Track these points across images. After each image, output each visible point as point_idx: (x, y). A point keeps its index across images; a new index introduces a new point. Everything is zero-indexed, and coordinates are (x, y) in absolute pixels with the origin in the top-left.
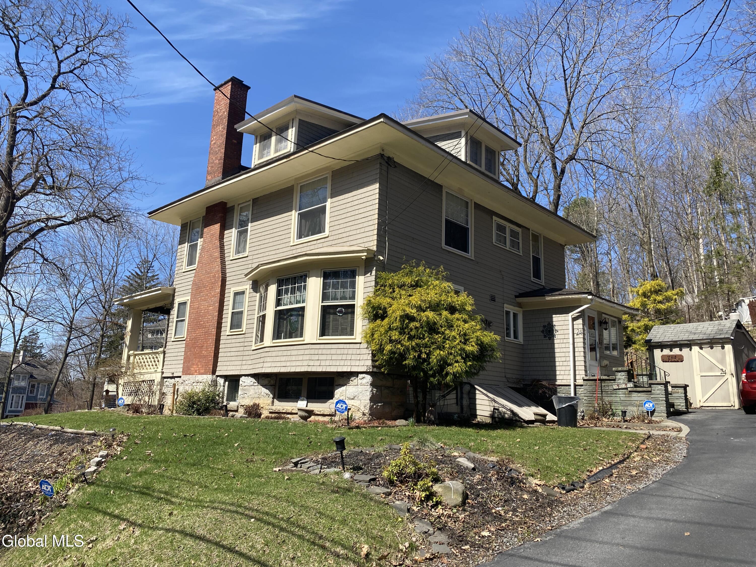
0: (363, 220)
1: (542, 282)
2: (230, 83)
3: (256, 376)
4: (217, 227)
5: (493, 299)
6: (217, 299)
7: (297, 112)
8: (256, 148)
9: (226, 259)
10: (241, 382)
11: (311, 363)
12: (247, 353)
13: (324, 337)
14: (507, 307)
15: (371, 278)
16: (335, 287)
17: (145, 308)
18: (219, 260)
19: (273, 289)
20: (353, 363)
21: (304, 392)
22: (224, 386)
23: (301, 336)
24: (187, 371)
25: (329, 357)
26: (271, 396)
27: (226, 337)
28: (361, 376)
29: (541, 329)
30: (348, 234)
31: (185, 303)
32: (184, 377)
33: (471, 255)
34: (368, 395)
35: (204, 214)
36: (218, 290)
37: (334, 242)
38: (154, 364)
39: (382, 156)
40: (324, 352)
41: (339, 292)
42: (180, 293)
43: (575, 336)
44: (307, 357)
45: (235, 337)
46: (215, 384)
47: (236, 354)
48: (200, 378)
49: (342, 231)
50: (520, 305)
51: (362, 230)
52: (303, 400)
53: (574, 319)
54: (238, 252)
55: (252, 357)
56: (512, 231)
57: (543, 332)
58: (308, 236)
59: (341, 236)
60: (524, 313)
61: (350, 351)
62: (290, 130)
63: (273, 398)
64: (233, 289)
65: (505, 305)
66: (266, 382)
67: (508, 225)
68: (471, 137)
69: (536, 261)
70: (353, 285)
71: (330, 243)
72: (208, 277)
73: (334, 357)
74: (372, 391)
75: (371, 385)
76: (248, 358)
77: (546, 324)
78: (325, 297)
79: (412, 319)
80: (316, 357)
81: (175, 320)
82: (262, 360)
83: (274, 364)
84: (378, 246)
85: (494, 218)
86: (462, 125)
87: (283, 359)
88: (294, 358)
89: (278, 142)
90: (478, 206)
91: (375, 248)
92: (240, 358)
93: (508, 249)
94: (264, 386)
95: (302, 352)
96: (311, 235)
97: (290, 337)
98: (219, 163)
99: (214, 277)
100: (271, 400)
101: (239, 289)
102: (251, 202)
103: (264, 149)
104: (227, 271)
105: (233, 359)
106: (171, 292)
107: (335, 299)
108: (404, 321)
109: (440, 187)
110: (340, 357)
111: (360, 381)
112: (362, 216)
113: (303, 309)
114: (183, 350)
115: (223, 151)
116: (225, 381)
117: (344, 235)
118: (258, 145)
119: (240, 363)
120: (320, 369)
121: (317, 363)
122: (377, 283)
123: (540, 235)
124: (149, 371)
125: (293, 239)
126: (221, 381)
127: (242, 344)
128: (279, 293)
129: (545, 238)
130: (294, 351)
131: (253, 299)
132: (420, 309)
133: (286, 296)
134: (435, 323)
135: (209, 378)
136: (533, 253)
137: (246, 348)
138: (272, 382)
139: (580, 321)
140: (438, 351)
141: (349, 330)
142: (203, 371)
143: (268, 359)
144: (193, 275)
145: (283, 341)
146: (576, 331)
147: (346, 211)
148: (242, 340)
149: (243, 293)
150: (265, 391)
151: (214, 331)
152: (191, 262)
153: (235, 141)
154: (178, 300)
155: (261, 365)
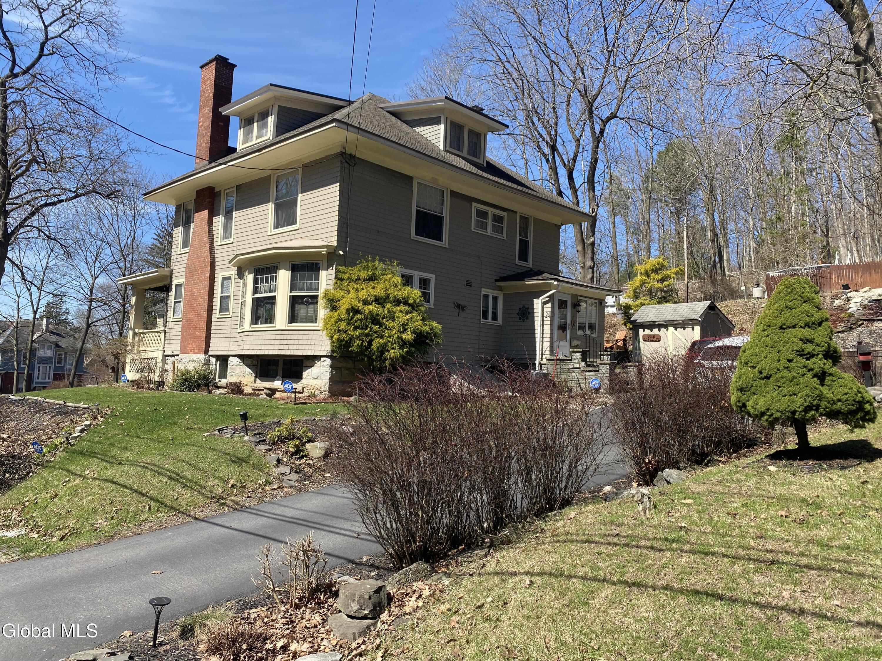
0: (327, 216)
1: (530, 264)
2: (215, 63)
3: (240, 356)
4: (206, 212)
5: (469, 284)
6: (207, 283)
7: (276, 98)
8: (241, 132)
9: (215, 244)
10: (229, 362)
11: (281, 347)
12: (233, 335)
13: (293, 324)
14: (485, 291)
15: (332, 272)
16: (302, 279)
17: (147, 287)
18: (208, 245)
19: (250, 278)
20: (317, 348)
21: (280, 372)
22: (216, 365)
23: (272, 322)
24: (184, 350)
25: (296, 342)
26: (253, 375)
27: (216, 320)
28: (323, 359)
29: (517, 311)
30: (314, 228)
31: (181, 285)
32: (182, 356)
33: (445, 242)
34: (327, 376)
35: (195, 197)
36: (208, 275)
37: (303, 235)
38: (157, 342)
39: (342, 154)
40: (292, 337)
41: (307, 283)
42: (177, 275)
43: (545, 319)
44: (277, 342)
45: (223, 320)
46: (207, 362)
47: (225, 335)
48: (195, 357)
49: (310, 224)
50: (500, 289)
51: (326, 225)
52: (278, 380)
53: (544, 303)
54: (225, 237)
55: (238, 339)
56: (494, 216)
57: (518, 314)
58: (283, 226)
59: (309, 229)
60: (505, 297)
61: (314, 337)
62: (270, 118)
63: (256, 377)
64: (221, 274)
65: (483, 289)
66: (249, 362)
67: (491, 211)
68: (452, 123)
69: (524, 245)
70: (317, 278)
71: (300, 235)
72: (199, 261)
73: (301, 342)
74: (331, 372)
75: (330, 367)
76: (234, 340)
77: (521, 307)
78: (293, 288)
79: (356, 311)
80: (285, 342)
81: (173, 300)
82: (242, 343)
83: (252, 347)
84: (338, 241)
85: (474, 204)
86: (442, 110)
87: (259, 342)
88: (267, 342)
89: (260, 128)
90: (454, 194)
91: (335, 244)
92: (228, 340)
93: (489, 234)
94: (248, 366)
95: (273, 337)
96: (287, 226)
97: (266, 323)
98: (206, 147)
99: (204, 261)
100: (254, 378)
101: (226, 274)
102: (235, 189)
103: (248, 134)
104: (216, 256)
105: (223, 340)
106: (168, 273)
107: (302, 289)
108: (349, 314)
109: (409, 179)
110: (305, 343)
111: (322, 363)
112: (326, 211)
113: (274, 298)
114: (180, 330)
115: (209, 134)
116: (217, 360)
117: (312, 229)
118: (242, 129)
119: (228, 344)
120: (288, 353)
121: (286, 347)
122: (336, 277)
123: (531, 216)
124: (153, 348)
125: (271, 229)
126: (213, 360)
127: (229, 327)
128: (256, 281)
129: (535, 219)
130: (268, 336)
131: (238, 285)
132: (366, 302)
133: (262, 285)
134: (377, 315)
135: (202, 357)
136: (520, 235)
137: (233, 331)
138: (255, 362)
139: (549, 305)
140: (377, 340)
141: (314, 318)
142: (196, 351)
143: (248, 342)
144: (186, 258)
145: (259, 327)
146: (545, 314)
147: (313, 205)
148: (229, 323)
149: (229, 278)
150: (248, 370)
151: (205, 314)
152: (185, 244)
153: (222, 124)
154: (175, 282)
155: (241, 347)
